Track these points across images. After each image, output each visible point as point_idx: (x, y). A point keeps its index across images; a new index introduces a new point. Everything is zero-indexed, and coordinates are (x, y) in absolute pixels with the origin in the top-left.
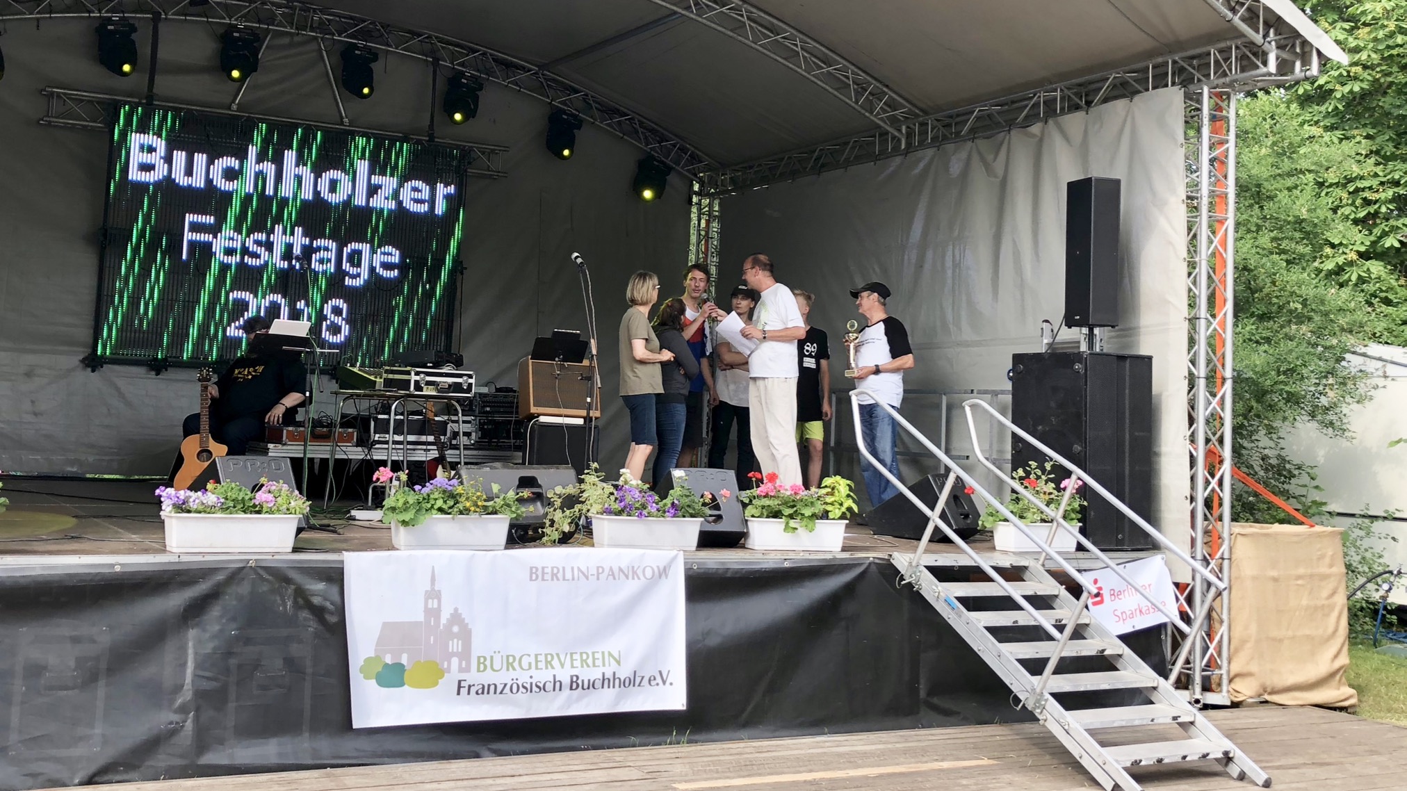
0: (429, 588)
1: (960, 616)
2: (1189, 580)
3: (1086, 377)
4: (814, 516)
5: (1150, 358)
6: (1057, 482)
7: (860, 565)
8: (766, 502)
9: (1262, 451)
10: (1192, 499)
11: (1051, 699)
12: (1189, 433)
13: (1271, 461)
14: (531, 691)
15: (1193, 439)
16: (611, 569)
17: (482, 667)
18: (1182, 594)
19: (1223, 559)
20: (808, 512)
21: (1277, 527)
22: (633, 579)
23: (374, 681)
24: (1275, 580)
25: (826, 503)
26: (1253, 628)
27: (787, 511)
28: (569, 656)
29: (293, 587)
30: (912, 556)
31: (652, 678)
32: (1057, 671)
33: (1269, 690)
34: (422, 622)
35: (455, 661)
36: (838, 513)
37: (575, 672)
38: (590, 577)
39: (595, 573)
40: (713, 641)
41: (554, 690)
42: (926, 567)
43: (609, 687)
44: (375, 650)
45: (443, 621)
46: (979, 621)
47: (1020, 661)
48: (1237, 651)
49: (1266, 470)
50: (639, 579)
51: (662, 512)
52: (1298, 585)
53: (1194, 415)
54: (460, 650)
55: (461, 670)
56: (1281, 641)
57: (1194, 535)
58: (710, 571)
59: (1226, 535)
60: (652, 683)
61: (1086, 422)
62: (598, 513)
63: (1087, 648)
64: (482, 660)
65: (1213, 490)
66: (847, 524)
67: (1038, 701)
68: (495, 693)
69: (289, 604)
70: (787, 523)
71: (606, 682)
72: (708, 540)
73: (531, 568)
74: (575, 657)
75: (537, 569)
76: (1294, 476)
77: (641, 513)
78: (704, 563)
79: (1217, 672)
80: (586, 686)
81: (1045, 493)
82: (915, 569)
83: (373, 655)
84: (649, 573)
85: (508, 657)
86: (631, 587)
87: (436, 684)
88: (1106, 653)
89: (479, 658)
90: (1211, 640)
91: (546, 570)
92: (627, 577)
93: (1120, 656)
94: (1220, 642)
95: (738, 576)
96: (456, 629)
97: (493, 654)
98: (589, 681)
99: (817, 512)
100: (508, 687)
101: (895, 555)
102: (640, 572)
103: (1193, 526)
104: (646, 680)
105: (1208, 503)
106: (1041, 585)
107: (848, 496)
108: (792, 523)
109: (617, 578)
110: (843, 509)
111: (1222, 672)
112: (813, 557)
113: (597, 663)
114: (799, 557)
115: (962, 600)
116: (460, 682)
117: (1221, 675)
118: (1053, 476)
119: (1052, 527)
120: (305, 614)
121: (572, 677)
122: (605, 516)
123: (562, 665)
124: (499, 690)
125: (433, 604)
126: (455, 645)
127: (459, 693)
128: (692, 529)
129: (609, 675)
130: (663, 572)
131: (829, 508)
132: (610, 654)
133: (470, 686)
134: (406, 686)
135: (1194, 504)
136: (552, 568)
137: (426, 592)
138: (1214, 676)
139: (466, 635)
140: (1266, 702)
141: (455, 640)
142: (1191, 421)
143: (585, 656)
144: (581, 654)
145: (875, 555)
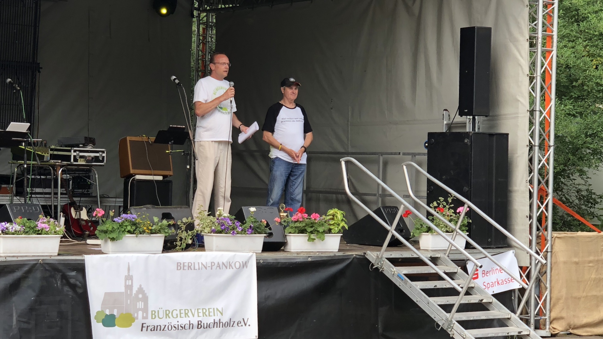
0: (127, 274)
1: (406, 284)
2: (528, 265)
3: (471, 148)
4: (324, 232)
5: (507, 135)
6: (455, 209)
7: (349, 259)
8: (298, 224)
9: (577, 186)
10: (530, 217)
11: (456, 323)
12: (529, 179)
13: (583, 193)
14: (178, 329)
15: (531, 182)
16: (218, 263)
17: (154, 316)
18: (524, 274)
19: (547, 252)
20: (321, 229)
21: (580, 233)
22: (230, 268)
23: (101, 323)
24: (577, 263)
25: (330, 225)
26: (564, 292)
27: (309, 230)
28: (196, 311)
29: (61, 274)
30: (378, 253)
31: (239, 322)
32: (458, 311)
33: (572, 327)
34: (124, 292)
35: (140, 313)
36: (337, 230)
37: (200, 319)
38: (207, 267)
39: (210, 265)
40: (270, 302)
41: (189, 329)
42: (386, 258)
43: (217, 327)
44: (101, 307)
45: (134, 292)
46: (417, 286)
47: (440, 305)
48: (554, 305)
49: (580, 199)
50: (233, 268)
51: (244, 231)
52: (589, 266)
53: (532, 168)
54: (143, 307)
55: (144, 318)
56: (579, 298)
57: (531, 238)
58: (270, 264)
59: (549, 238)
60: (239, 325)
61: (471, 173)
62: (208, 233)
63: (473, 299)
64: (153, 313)
65: (542, 211)
66: (341, 236)
67: (449, 325)
68: (160, 330)
69: (59, 283)
70: (310, 236)
71: (216, 324)
72: (268, 247)
73: (178, 263)
74: (200, 311)
75: (181, 264)
76: (597, 203)
77: (233, 232)
78: (267, 259)
79: (543, 317)
80: (205, 327)
81: (448, 216)
82: (380, 260)
83: (100, 310)
84: (238, 265)
85: (166, 311)
86: (228, 273)
87: (130, 325)
88: (484, 301)
89: (152, 311)
90: (540, 299)
91: (185, 264)
92: (226, 267)
93: (491, 303)
94: (545, 300)
95: (284, 266)
96: (140, 296)
97: (159, 310)
98: (207, 323)
99: (326, 229)
100: (167, 327)
101: (368, 252)
102: (233, 265)
103: (531, 233)
104: (236, 323)
105: (539, 220)
106: (447, 267)
107: (342, 220)
108: (312, 236)
109: (221, 268)
110: (340, 228)
111: (546, 317)
112: (323, 255)
113: (211, 314)
114: (316, 255)
115: (408, 276)
116: (143, 324)
117: (546, 319)
118: (453, 205)
119: (453, 235)
120: (66, 289)
121: (198, 321)
122: (212, 234)
123: (193, 316)
124: (162, 329)
125: (129, 283)
126: (140, 305)
127: (142, 330)
128: (259, 240)
129: (217, 320)
130: (245, 265)
131: (332, 227)
132: (217, 309)
133: (148, 327)
134: (116, 326)
135: (531, 220)
136: (189, 263)
137: (126, 276)
138: (541, 320)
139: (145, 299)
140: (571, 334)
141: (140, 302)
142: (531, 171)
143: (204, 311)
144: (203, 309)
145: (356, 253)
